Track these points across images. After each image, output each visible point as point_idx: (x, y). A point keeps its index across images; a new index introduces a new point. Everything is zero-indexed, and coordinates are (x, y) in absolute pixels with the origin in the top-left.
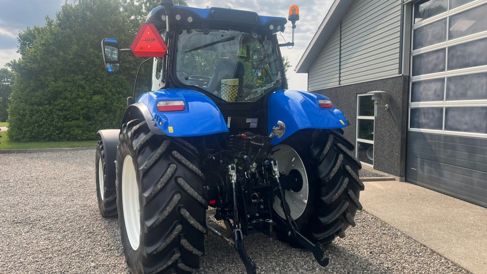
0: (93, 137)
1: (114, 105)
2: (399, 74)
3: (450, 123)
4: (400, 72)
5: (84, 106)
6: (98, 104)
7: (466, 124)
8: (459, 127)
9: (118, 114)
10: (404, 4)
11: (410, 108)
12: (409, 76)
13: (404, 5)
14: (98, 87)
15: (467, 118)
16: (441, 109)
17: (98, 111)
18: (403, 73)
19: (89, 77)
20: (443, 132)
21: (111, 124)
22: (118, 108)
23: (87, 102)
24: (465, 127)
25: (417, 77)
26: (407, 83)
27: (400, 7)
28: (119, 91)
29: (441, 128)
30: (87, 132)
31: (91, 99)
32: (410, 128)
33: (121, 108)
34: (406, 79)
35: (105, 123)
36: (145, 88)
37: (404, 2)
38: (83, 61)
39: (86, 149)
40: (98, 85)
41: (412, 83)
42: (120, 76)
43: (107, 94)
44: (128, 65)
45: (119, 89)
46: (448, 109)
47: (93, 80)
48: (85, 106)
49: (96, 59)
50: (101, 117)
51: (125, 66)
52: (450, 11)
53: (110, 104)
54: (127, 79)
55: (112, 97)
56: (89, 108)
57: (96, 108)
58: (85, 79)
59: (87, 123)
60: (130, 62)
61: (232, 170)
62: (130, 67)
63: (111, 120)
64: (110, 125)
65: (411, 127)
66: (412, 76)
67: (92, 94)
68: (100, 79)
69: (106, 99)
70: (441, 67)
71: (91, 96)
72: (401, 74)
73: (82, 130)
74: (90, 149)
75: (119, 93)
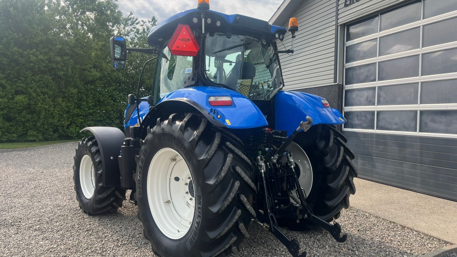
0: (14, 139)
1: (38, 106)
2: (334, 83)
3: (381, 124)
4: (335, 81)
5: (4, 106)
6: (21, 104)
7: (396, 124)
8: (390, 127)
9: (42, 115)
10: (338, 25)
11: (344, 112)
12: (343, 85)
13: (338, 26)
14: (21, 87)
15: (397, 120)
16: (373, 113)
17: (20, 112)
18: (338, 82)
19: (11, 76)
20: (375, 131)
21: (35, 125)
22: (44, 108)
23: (8, 102)
24: (395, 127)
25: (349, 86)
26: (341, 91)
27: (334, 27)
28: (44, 91)
29: (373, 128)
30: (6, 134)
31: (13, 98)
33: (46, 109)
34: (341, 87)
35: (28, 124)
36: (72, 89)
37: (338, 24)
38: (5, 59)
39: (12, 151)
40: (22, 85)
41: (345, 91)
42: (46, 77)
43: (30, 95)
44: (55, 66)
45: (45, 89)
46: (379, 113)
47: (15, 79)
48: (6, 106)
49: (20, 58)
50: (24, 118)
51: (52, 66)
52: (380, 32)
53: (34, 105)
54: (53, 79)
55: (36, 97)
56: (10, 108)
57: (19, 109)
58: (5, 78)
59: (7, 124)
60: (57, 63)
61: (261, 160)
62: (57, 67)
63: (34, 121)
64: (33, 126)
65: (344, 127)
66: (345, 85)
67: (14, 93)
68: (23, 79)
69: (30, 99)
70: (373, 78)
71: (12, 95)
72: (336, 83)
73: (2, 131)
74: (15, 151)
75: (44, 93)
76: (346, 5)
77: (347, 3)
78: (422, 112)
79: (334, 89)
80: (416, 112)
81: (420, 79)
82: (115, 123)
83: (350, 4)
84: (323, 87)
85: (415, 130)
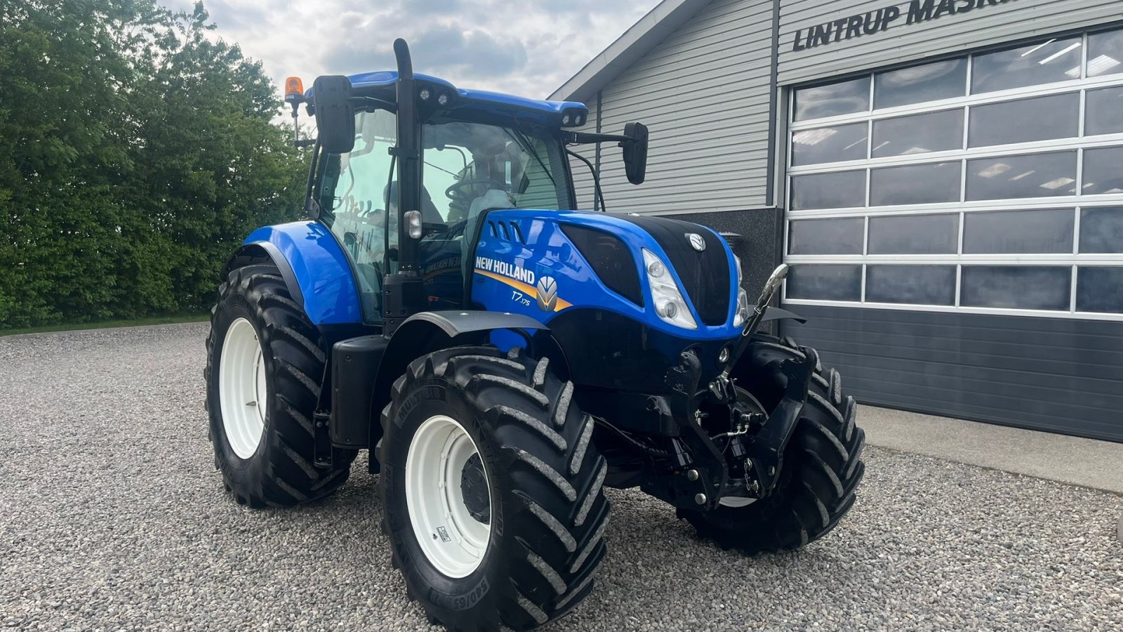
2: (767, 205)
3: (875, 290)
4: (770, 201)
7: (910, 290)
10: (778, 85)
12: (784, 210)
13: (777, 87)
15: (912, 282)
16: (859, 268)
18: (775, 204)
20: (863, 304)
24: (908, 295)
25: (797, 213)
26: (781, 221)
27: (768, 89)
29: (857, 298)
32: (786, 298)
34: (781, 214)
37: (777, 83)
41: (789, 222)
46: (869, 267)
52: (876, 111)
65: (788, 297)
66: (790, 210)
72: (772, 205)
76: (797, 48)
77: (800, 44)
78: (965, 269)
79: (765, 217)
80: (953, 268)
81: (962, 206)
82: (105, 285)
83: (808, 46)
84: (737, 213)
85: (952, 303)
